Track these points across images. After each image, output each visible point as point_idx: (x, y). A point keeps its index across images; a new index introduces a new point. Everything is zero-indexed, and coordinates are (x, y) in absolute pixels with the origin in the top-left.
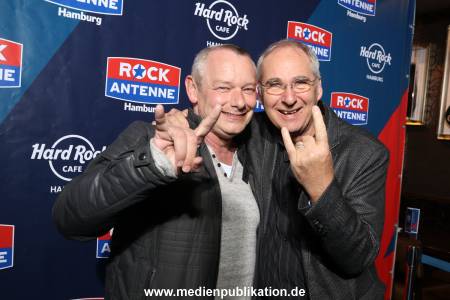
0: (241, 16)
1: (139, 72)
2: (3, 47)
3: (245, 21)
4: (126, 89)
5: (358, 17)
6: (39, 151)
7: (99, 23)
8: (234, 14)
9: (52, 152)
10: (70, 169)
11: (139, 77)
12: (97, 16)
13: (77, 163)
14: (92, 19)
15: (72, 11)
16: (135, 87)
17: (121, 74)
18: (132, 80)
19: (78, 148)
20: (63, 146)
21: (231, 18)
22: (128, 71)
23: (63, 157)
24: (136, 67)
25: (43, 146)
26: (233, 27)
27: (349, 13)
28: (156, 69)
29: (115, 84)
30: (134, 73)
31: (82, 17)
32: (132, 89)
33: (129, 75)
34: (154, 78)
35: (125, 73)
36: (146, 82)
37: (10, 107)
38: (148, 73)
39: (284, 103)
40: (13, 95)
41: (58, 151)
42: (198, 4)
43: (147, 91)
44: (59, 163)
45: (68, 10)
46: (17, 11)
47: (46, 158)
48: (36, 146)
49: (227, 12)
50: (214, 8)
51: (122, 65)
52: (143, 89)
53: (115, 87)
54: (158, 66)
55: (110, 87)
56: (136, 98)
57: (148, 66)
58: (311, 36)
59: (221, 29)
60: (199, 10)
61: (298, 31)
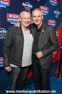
0: (31, 5)
1: (13, 16)
5: (54, 5)
7: (5, 7)
13: (3, 33)
14: (4, 7)
15: (0, 5)
16: (12, 19)
27: (52, 4)
31: (2, 6)
36: (14, 18)
39: (36, 20)
43: (14, 20)
54: (16, 15)
57: (14, 15)
58: (44, 9)
59: (27, 8)
60: (23, 4)
61: (42, 8)
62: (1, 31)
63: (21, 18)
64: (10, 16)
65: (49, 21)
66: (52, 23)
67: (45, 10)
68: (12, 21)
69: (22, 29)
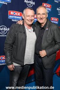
0: (33, 2)
3: (34, 3)
4: (12, 17)
7: (7, 4)
13: (4, 31)
14: (5, 3)
21: (31, 3)
26: (32, 5)
27: (55, 1)
31: (3, 3)
38: (16, 14)
39: (40, 18)
49: (31, 1)
51: (11, 12)
52: (15, 17)
53: (10, 17)
54: (18, 12)
56: (14, 19)
58: (47, 6)
59: (30, 5)
60: (25, 1)
61: (45, 5)
62: (2, 29)
63: (24, 16)
64: (12, 13)
65: (52, 18)
66: (55, 21)
67: (48, 8)
68: (13, 18)
69: (25, 27)
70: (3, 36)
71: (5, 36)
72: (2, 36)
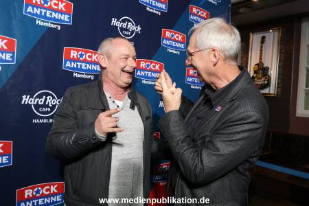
0: (137, 25)
1: (81, 55)
2: (5, 41)
3: (139, 29)
4: (74, 65)
6: (26, 99)
7: (59, 29)
8: (133, 25)
9: (33, 100)
10: (44, 109)
11: (81, 59)
12: (58, 24)
14: (55, 26)
15: (44, 22)
16: (79, 64)
17: (71, 57)
18: (77, 60)
19: (48, 98)
20: (40, 96)
21: (131, 27)
22: (75, 55)
23: (40, 103)
24: (80, 53)
25: (28, 96)
26: (133, 32)
28: (90, 54)
29: (68, 62)
30: (79, 56)
31: (49, 25)
32: (77, 65)
33: (75, 57)
34: (90, 59)
35: (73, 56)
36: (85, 61)
37: (9, 75)
38: (86, 56)
40: (11, 68)
41: (37, 100)
42: (113, 19)
43: (86, 66)
44: (37, 106)
45: (42, 21)
46: (13, 22)
47: (30, 103)
48: (24, 97)
49: (129, 23)
50: (122, 21)
51: (72, 52)
52: (83, 65)
53: (68, 64)
54: (92, 53)
55: (65, 64)
56: (80, 70)
57: (86, 52)
58: (175, 37)
59: (126, 33)
60: (114, 22)
61: (168, 34)
62: (43, 100)
67: (178, 42)
70: (45, 121)
71: (51, 121)
72: (41, 121)
